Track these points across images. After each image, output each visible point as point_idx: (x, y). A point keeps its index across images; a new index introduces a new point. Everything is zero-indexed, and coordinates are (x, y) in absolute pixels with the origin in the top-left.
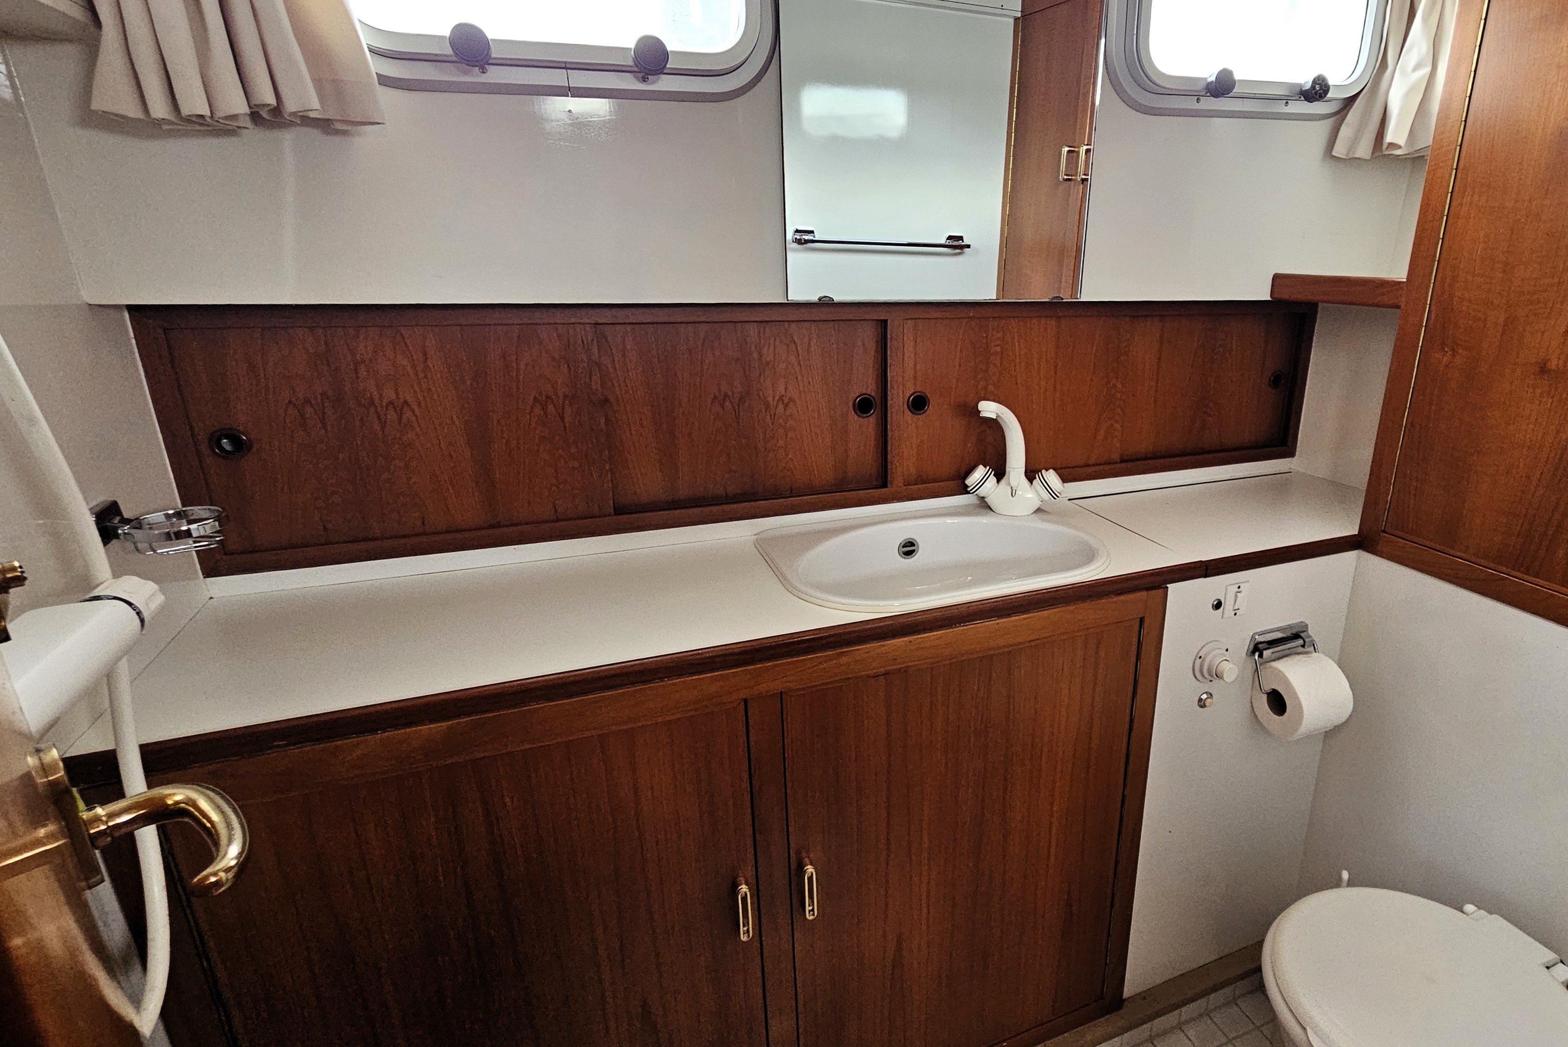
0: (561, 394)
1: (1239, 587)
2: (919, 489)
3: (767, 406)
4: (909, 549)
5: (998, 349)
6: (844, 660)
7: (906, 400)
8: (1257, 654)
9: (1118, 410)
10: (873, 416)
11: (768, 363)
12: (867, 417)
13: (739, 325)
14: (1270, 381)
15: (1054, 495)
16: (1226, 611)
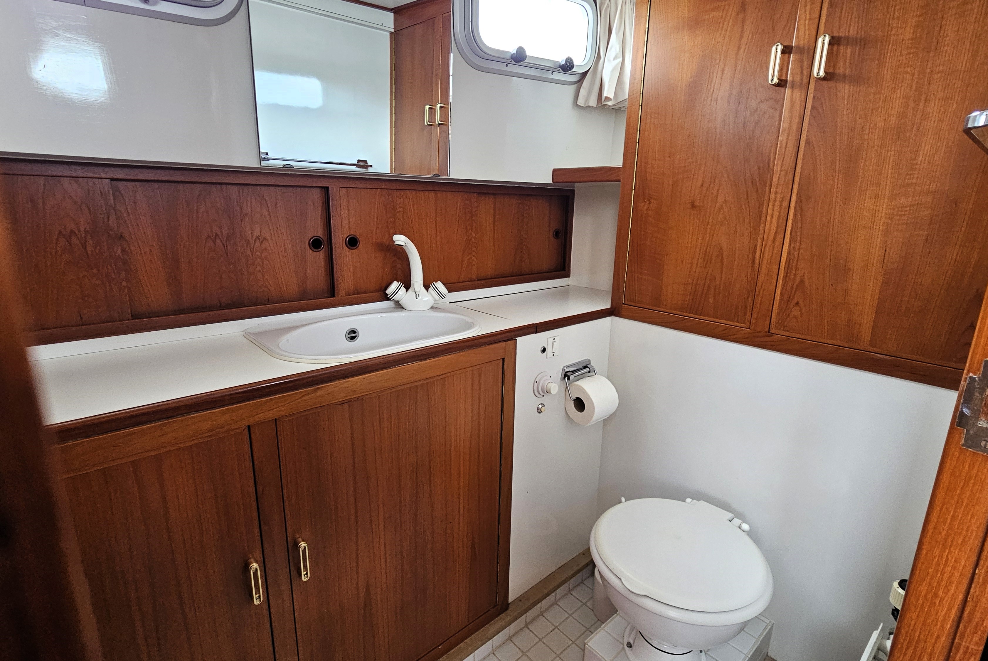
0: (82, 229)
1: (554, 339)
2: (355, 298)
3: (248, 242)
4: (352, 335)
5: (401, 209)
6: (319, 393)
7: (344, 242)
8: (566, 378)
9: (474, 249)
10: (323, 250)
11: (246, 214)
12: (318, 251)
13: (224, 186)
14: (554, 235)
15: (442, 297)
16: (548, 354)
